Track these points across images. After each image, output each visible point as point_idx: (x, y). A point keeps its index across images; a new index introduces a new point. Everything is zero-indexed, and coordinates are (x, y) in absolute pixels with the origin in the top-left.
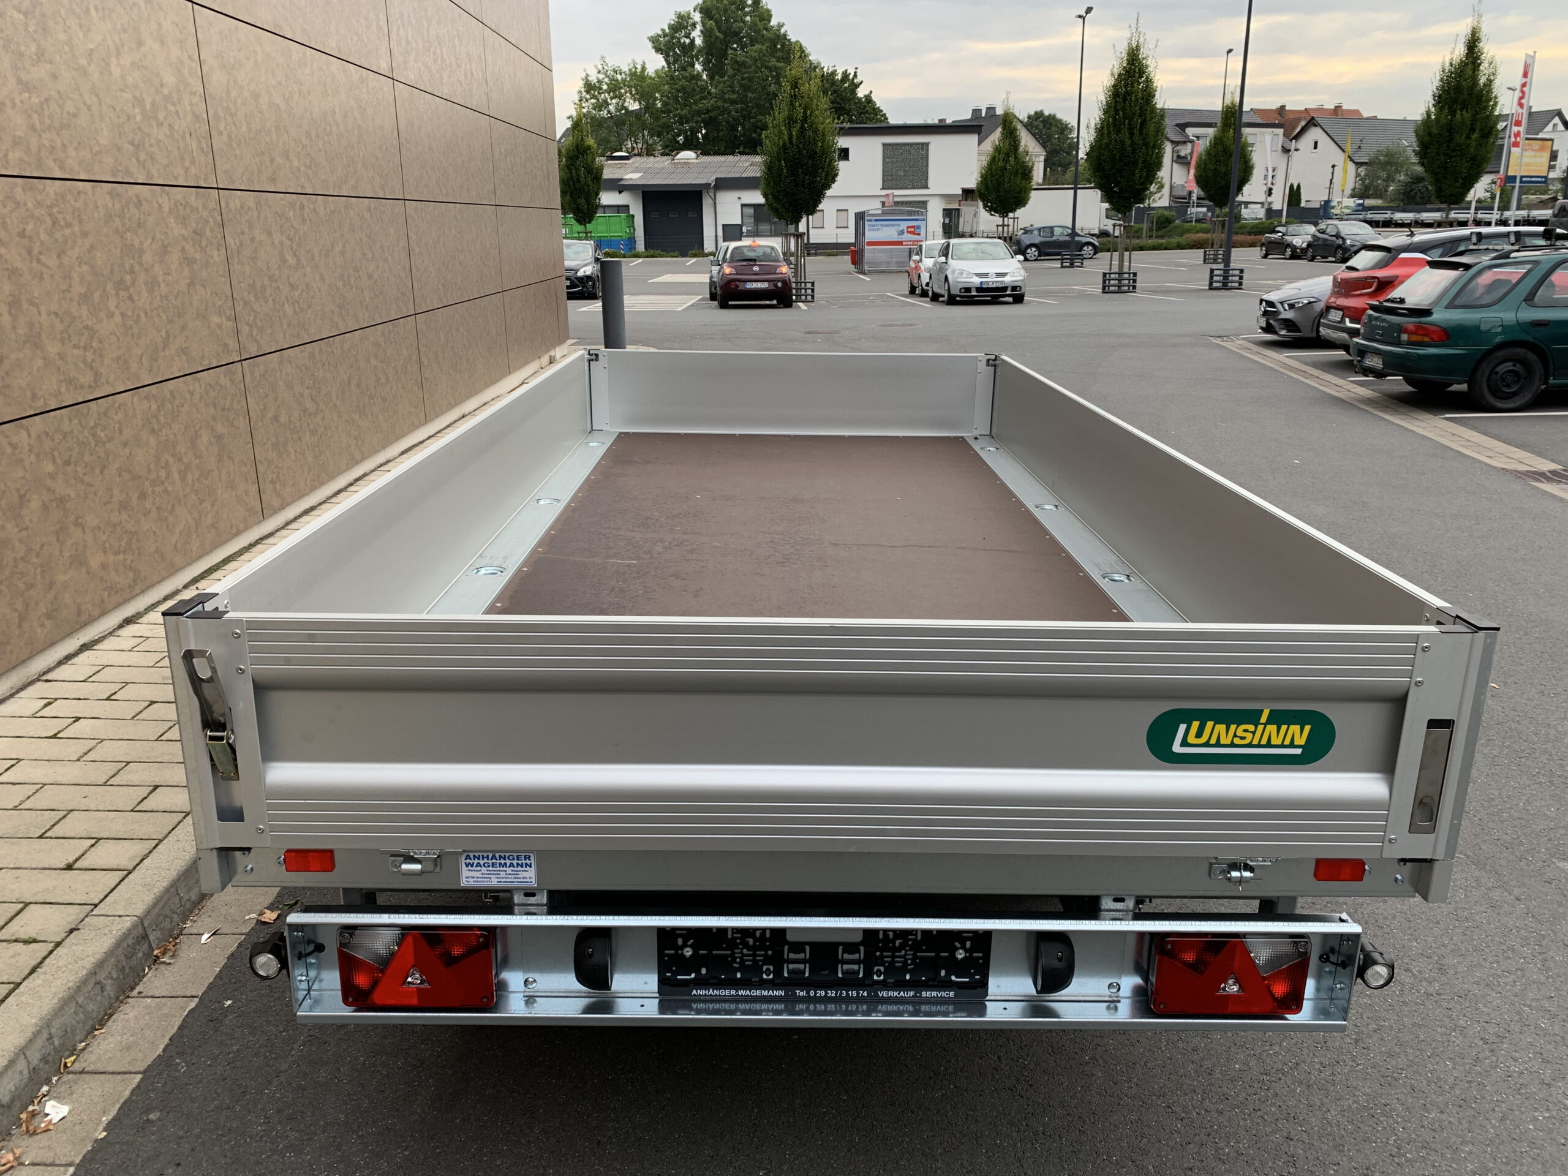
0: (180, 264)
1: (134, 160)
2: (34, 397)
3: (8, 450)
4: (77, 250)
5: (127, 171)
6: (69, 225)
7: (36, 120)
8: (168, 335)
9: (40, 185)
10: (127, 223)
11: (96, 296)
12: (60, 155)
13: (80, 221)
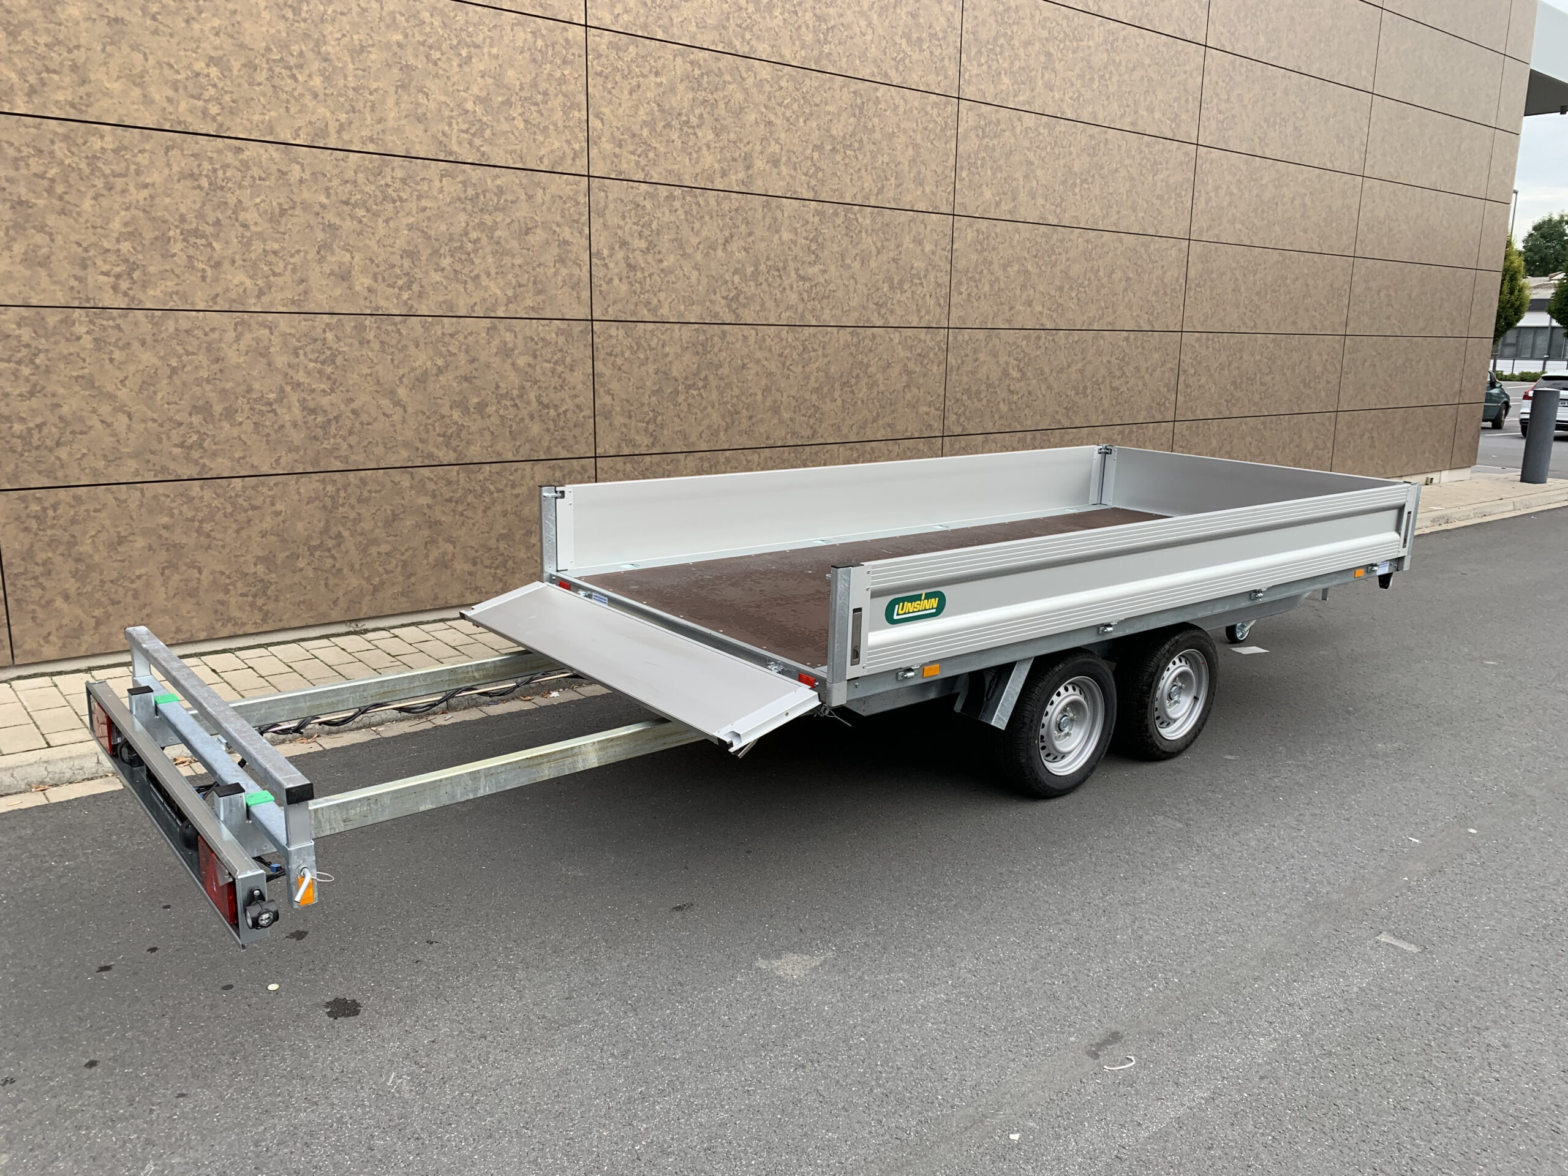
0: (901, 374)
1: (876, 314)
2: (768, 438)
3: (745, 462)
4: (817, 364)
5: (868, 320)
6: (814, 350)
7: (805, 296)
8: (878, 415)
9: (800, 329)
10: (861, 349)
11: (826, 390)
12: (819, 313)
13: (824, 348)
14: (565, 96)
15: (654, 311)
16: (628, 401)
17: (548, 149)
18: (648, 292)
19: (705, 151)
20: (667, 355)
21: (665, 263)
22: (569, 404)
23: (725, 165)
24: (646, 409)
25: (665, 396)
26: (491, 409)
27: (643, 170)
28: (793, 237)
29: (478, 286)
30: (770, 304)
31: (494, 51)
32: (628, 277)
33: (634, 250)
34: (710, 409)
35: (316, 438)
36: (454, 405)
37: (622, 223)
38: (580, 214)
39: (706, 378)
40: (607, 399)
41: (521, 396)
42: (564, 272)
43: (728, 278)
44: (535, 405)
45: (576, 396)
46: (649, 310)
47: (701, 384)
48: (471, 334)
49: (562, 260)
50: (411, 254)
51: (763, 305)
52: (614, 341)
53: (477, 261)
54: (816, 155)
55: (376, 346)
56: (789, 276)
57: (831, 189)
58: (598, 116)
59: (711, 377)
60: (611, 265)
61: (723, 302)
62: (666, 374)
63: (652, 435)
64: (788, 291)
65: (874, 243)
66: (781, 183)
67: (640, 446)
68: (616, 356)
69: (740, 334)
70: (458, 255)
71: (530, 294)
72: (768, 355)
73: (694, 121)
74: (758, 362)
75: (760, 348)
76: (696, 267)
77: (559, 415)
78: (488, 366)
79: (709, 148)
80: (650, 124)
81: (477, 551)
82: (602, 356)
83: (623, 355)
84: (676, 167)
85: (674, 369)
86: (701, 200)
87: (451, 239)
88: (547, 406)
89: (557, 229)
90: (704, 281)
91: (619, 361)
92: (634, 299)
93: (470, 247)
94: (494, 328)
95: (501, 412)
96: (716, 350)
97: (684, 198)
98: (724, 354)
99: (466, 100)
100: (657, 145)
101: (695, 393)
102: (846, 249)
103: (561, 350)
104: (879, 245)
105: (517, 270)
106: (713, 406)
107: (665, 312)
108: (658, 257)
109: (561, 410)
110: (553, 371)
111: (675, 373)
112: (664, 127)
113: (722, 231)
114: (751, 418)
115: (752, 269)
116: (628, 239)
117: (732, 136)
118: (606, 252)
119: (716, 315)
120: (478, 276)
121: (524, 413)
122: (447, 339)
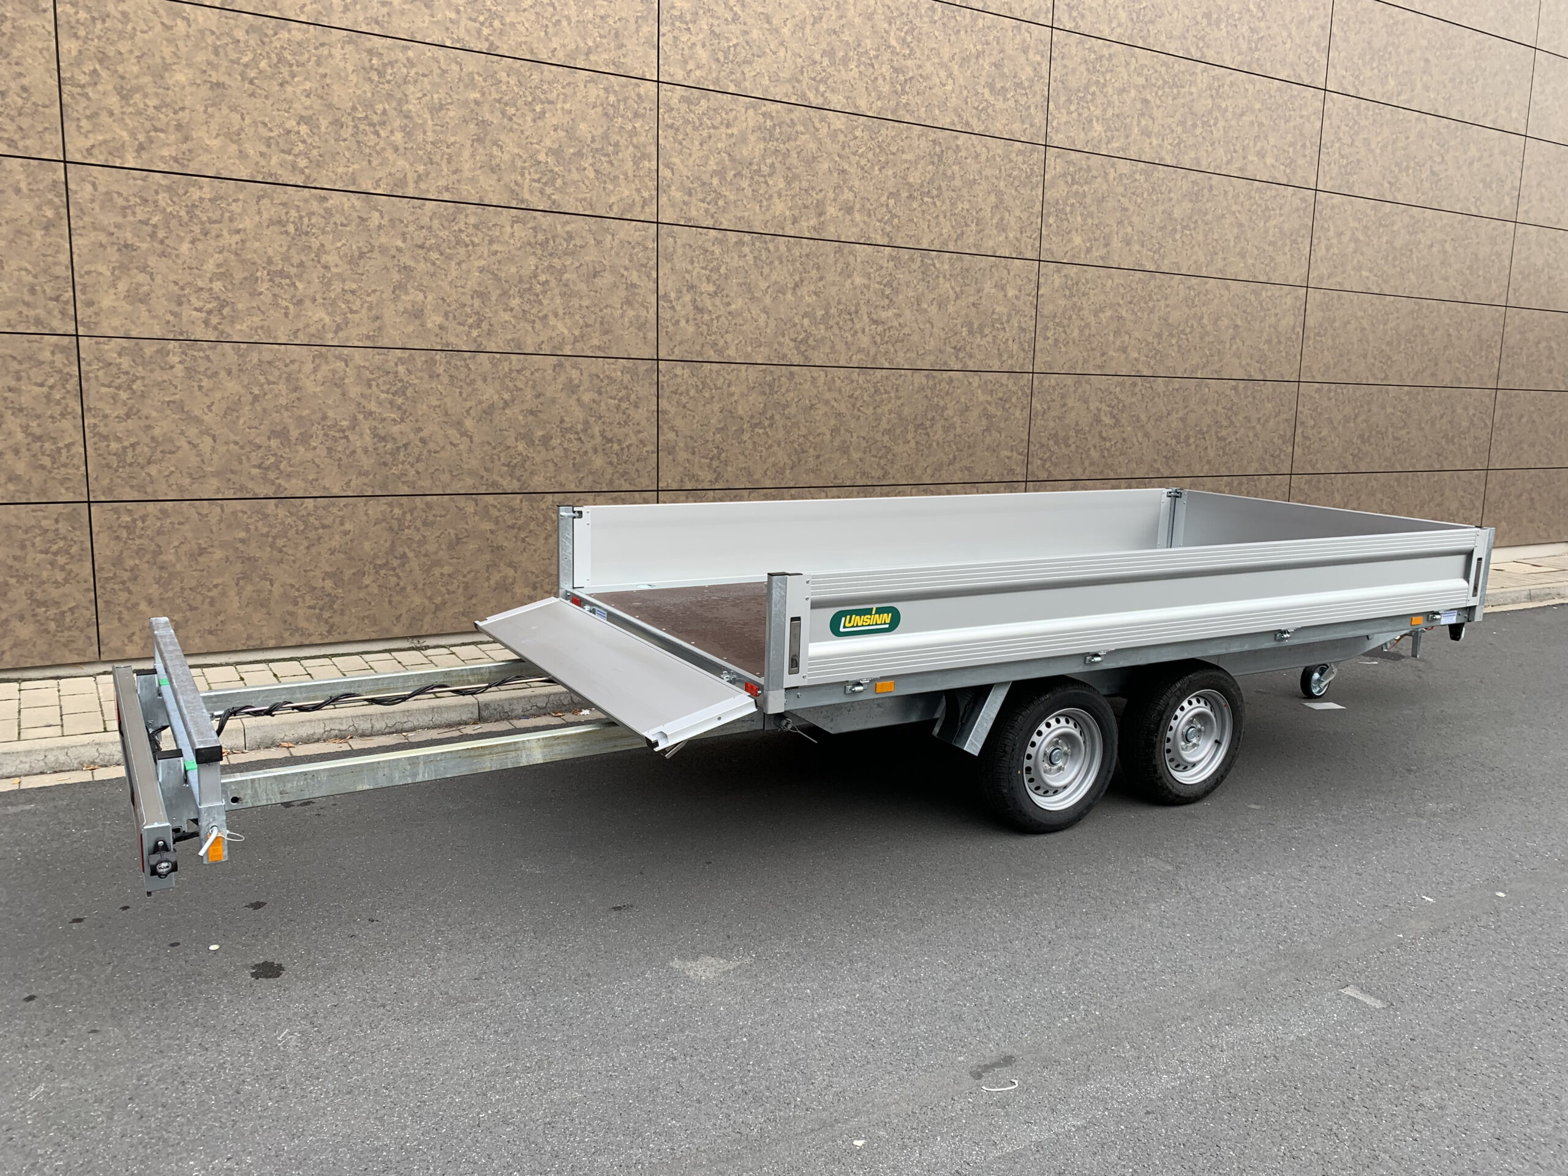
0: (980, 417)
1: (953, 358)
2: (836, 477)
4: (890, 406)
5: (945, 363)
6: (886, 392)
7: (878, 339)
8: (955, 458)
9: (871, 372)
10: (937, 392)
11: (898, 431)
12: (892, 356)
13: (897, 391)
14: (636, 147)
15: (720, 352)
16: (692, 438)
17: (618, 197)
18: (715, 333)
19: (776, 199)
20: (733, 394)
21: (733, 306)
22: (633, 439)
23: (796, 212)
24: (710, 445)
25: (730, 434)
26: (555, 442)
27: (712, 217)
28: (866, 281)
29: (545, 325)
30: (840, 346)
31: (567, 106)
32: (695, 319)
33: (702, 293)
34: (775, 448)
35: (385, 464)
36: (519, 437)
37: (690, 267)
38: (649, 259)
39: (772, 417)
40: (671, 436)
41: (585, 430)
42: (631, 313)
43: (797, 321)
44: (598, 439)
45: (639, 432)
46: (715, 351)
47: (767, 423)
48: (537, 370)
49: (628, 302)
50: (481, 295)
51: (833, 347)
52: (679, 380)
53: (545, 302)
54: (892, 202)
55: (445, 379)
56: (861, 320)
57: (907, 236)
58: (668, 166)
59: (777, 417)
60: (678, 308)
61: (792, 344)
62: (731, 412)
63: (715, 471)
64: (860, 335)
65: (953, 288)
66: (854, 230)
67: (703, 481)
68: (681, 394)
69: (809, 375)
70: (527, 296)
71: (597, 334)
72: (837, 395)
73: (765, 170)
74: (827, 402)
75: (830, 390)
76: (765, 310)
77: (622, 449)
78: (553, 401)
79: (780, 196)
80: (721, 173)
81: (537, 577)
82: (667, 394)
83: (688, 394)
84: (746, 214)
85: (740, 407)
86: (771, 246)
87: (521, 281)
88: (610, 441)
89: (625, 273)
90: (772, 324)
91: (684, 400)
92: (701, 340)
93: (538, 288)
94: (561, 365)
95: (566, 445)
96: (783, 390)
97: (753, 244)
98: (792, 394)
99: (538, 151)
100: (727, 194)
101: (761, 431)
102: (923, 294)
103: (626, 388)
104: (958, 289)
105: (584, 311)
106: (779, 445)
107: (731, 353)
108: (726, 300)
109: (624, 445)
110: (618, 407)
111: (741, 412)
112: (735, 176)
113: (792, 275)
114: (818, 457)
115: (823, 312)
116: (696, 282)
117: (805, 185)
118: (673, 295)
119: (785, 356)
120: (546, 316)
121: (588, 446)
122: (514, 375)
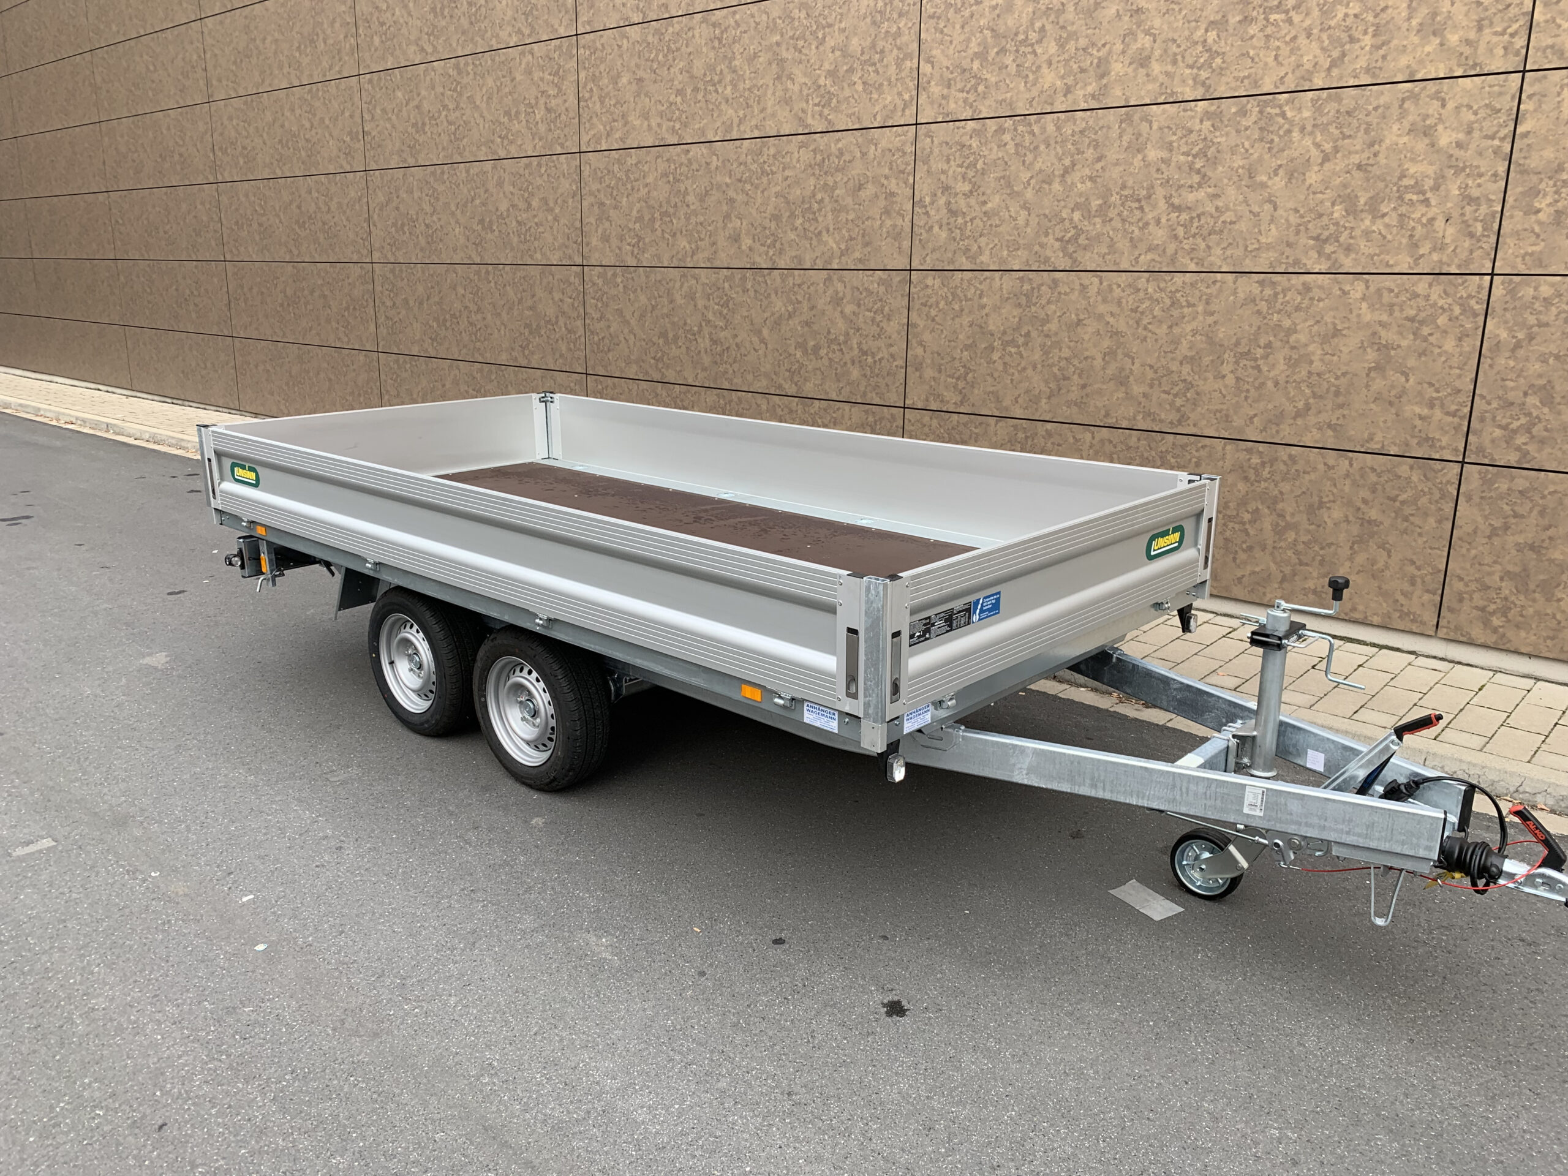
0: (1362, 347)
2: (1107, 415)
3: (1071, 440)
4: (1194, 325)
6: (1189, 305)
7: (1180, 231)
8: (1308, 408)
9: (1167, 277)
10: (1278, 306)
11: (1207, 360)
12: (1202, 254)
13: (1208, 303)
14: (899, 49)
15: (972, 259)
16: (939, 354)
17: (881, 106)
18: (968, 238)
19: (1045, 70)
20: (984, 307)
21: (990, 205)
22: (884, 354)
23: (1070, 81)
24: (957, 364)
25: (979, 352)
26: (823, 352)
27: (971, 107)
28: (1164, 154)
29: (820, 241)
30: (1123, 244)
31: (843, 25)
32: (948, 224)
33: (956, 194)
34: (1030, 371)
35: (716, 363)
36: (798, 345)
37: (945, 167)
38: (907, 164)
39: (1028, 334)
40: (919, 351)
41: (845, 342)
42: (889, 223)
43: (1064, 215)
44: (856, 352)
45: (891, 345)
46: (967, 258)
47: (1021, 340)
48: (812, 284)
49: (887, 212)
50: (776, 218)
51: (1112, 246)
52: (930, 291)
53: (820, 219)
54: (1212, 35)
55: (752, 293)
56: (1154, 207)
57: (1236, 79)
58: (930, 61)
59: (1034, 334)
60: (932, 213)
61: (1057, 244)
62: (981, 327)
63: (961, 393)
64: (1152, 228)
65: (1317, 145)
66: (1150, 87)
67: (948, 402)
68: (931, 307)
69: (1077, 282)
70: (807, 215)
71: (859, 247)
72: (1115, 309)
73: (1033, 36)
74: (1100, 317)
75: (1104, 301)
76: (1025, 206)
77: (875, 362)
78: (823, 313)
79: (1050, 64)
80: (982, 56)
82: (917, 306)
83: (937, 306)
84: (1009, 95)
85: (991, 322)
86: (1036, 129)
87: (803, 202)
88: (865, 353)
89: (885, 182)
90: (1034, 221)
91: (933, 312)
92: (953, 246)
93: (816, 206)
94: (829, 279)
95: (830, 355)
96: (1044, 302)
97: (1015, 130)
98: (1053, 307)
99: (819, 76)
100: (988, 76)
101: (1013, 350)
102: (1260, 159)
103: (881, 300)
104: (1328, 147)
105: (850, 225)
106: (1035, 367)
107: (985, 259)
108: (982, 199)
109: (877, 358)
110: (873, 320)
111: (991, 327)
112: (997, 53)
113: (1060, 159)
114: (1084, 386)
115: (1100, 202)
116: (951, 183)
117: (1083, 42)
118: (928, 200)
119: (1047, 260)
120: (820, 233)
121: (847, 358)
122: (796, 289)
